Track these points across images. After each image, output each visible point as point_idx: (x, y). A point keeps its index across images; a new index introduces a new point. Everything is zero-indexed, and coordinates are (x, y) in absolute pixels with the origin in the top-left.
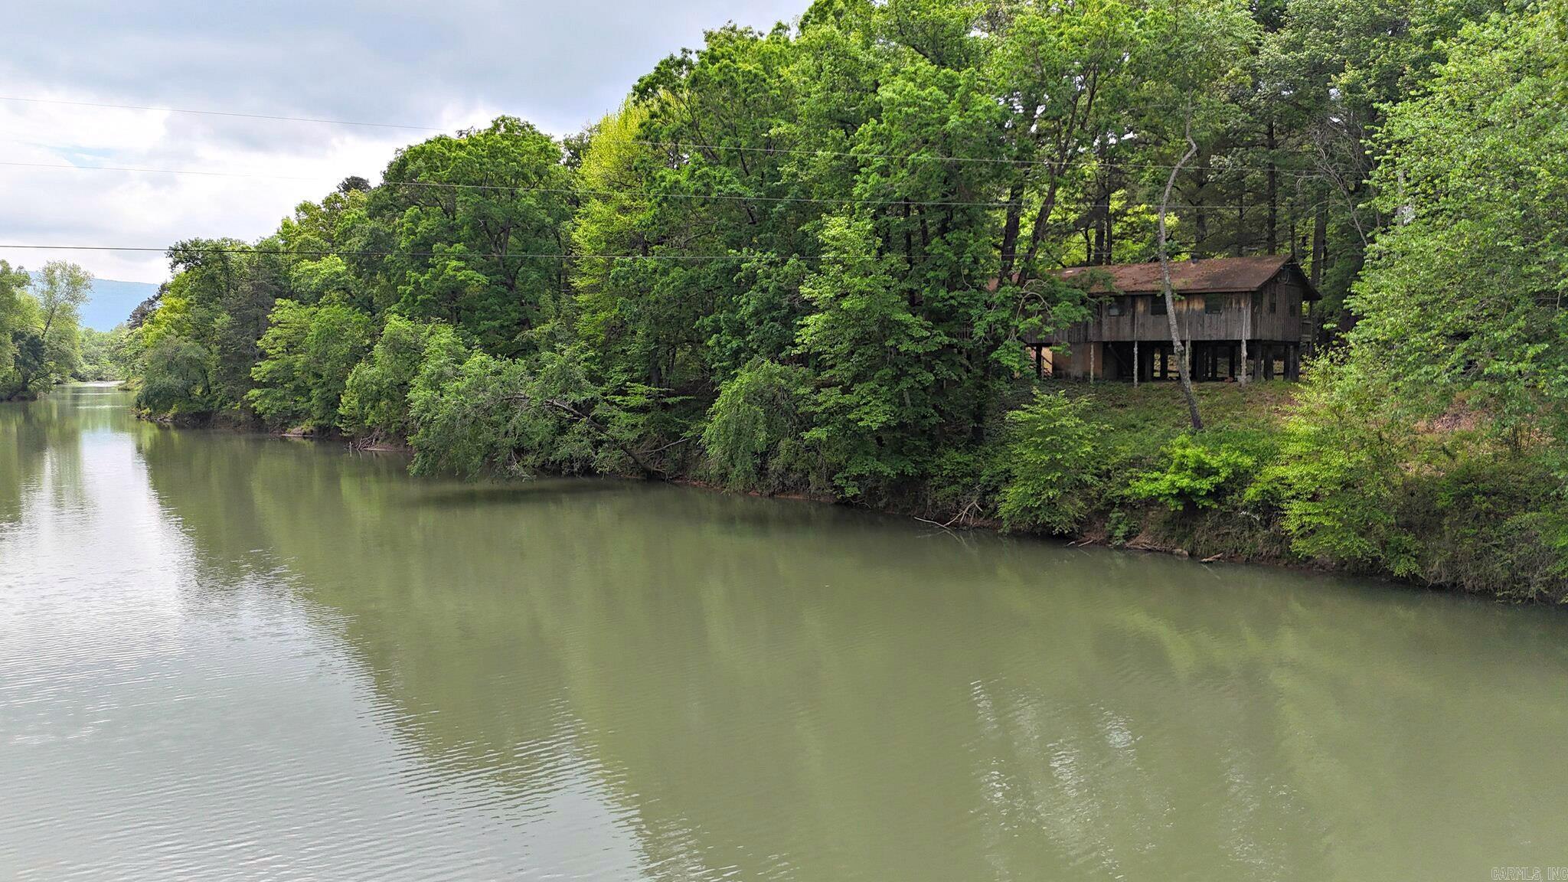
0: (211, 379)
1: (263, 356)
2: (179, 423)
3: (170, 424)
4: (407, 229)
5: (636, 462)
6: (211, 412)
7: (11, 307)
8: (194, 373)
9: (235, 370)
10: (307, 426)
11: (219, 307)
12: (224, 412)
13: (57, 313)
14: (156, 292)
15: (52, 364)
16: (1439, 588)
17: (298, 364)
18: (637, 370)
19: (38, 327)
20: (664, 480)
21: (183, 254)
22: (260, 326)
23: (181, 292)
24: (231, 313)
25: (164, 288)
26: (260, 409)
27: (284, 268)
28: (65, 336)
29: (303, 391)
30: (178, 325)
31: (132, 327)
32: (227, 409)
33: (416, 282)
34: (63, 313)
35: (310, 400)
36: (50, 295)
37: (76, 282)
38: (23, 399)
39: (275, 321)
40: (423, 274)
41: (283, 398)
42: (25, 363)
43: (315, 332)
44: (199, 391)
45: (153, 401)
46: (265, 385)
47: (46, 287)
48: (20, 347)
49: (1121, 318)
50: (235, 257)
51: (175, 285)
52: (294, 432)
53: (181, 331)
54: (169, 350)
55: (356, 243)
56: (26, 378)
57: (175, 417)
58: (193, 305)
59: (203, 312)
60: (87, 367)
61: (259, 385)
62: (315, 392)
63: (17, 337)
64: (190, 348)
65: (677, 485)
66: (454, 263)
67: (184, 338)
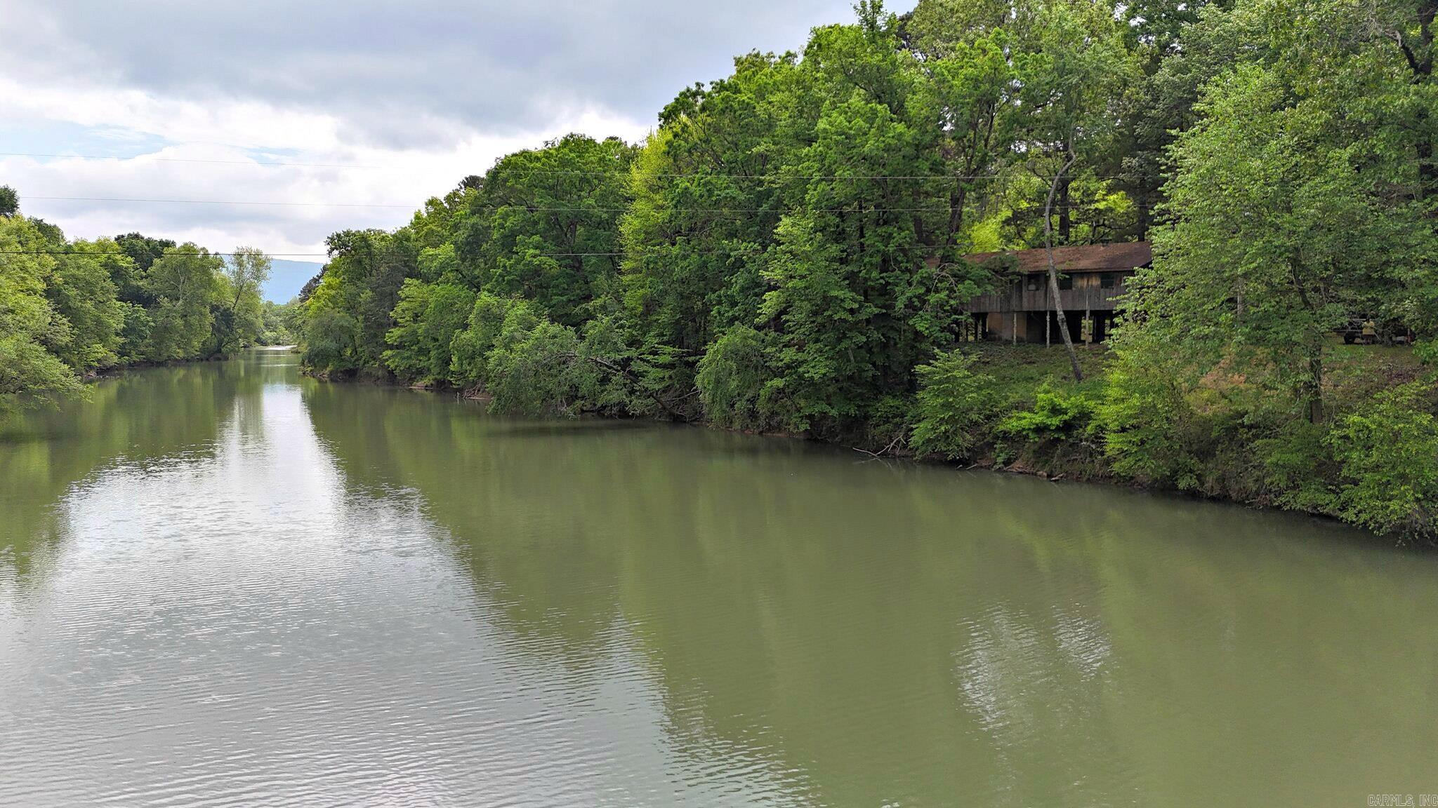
0: (358, 342)
1: (396, 324)
2: (333, 378)
3: (328, 379)
4: (499, 224)
5: (664, 408)
6: (357, 369)
7: (210, 285)
8: (345, 338)
9: (376, 336)
10: (428, 380)
11: (364, 285)
12: (365, 370)
13: (244, 289)
14: (318, 272)
15: (240, 331)
16: (1213, 499)
17: (420, 331)
18: (666, 335)
19: (230, 300)
20: (685, 422)
21: (338, 242)
22: (393, 299)
23: (336, 272)
24: (373, 290)
25: (325, 269)
26: (392, 366)
27: (414, 253)
28: (250, 309)
29: (424, 352)
30: (333, 299)
31: (302, 300)
32: (369, 367)
33: (504, 266)
34: (249, 289)
35: (429, 359)
36: (239, 274)
37: (258, 262)
38: (219, 359)
39: (403, 296)
40: (509, 259)
41: (409, 358)
42: (219, 330)
43: (432, 305)
44: (349, 352)
45: (315, 360)
46: (397, 347)
47: (236, 268)
48: (216, 317)
49: (1037, 292)
50: (377, 244)
51: (333, 267)
52: (419, 385)
53: (335, 303)
54: (326, 320)
55: (462, 235)
56: (220, 343)
57: (331, 373)
58: (345, 283)
59: (351, 289)
60: (268, 333)
61: (391, 347)
62: (432, 353)
63: (214, 309)
64: (341, 317)
65: (695, 426)
66: (532, 251)
67: (337, 309)
